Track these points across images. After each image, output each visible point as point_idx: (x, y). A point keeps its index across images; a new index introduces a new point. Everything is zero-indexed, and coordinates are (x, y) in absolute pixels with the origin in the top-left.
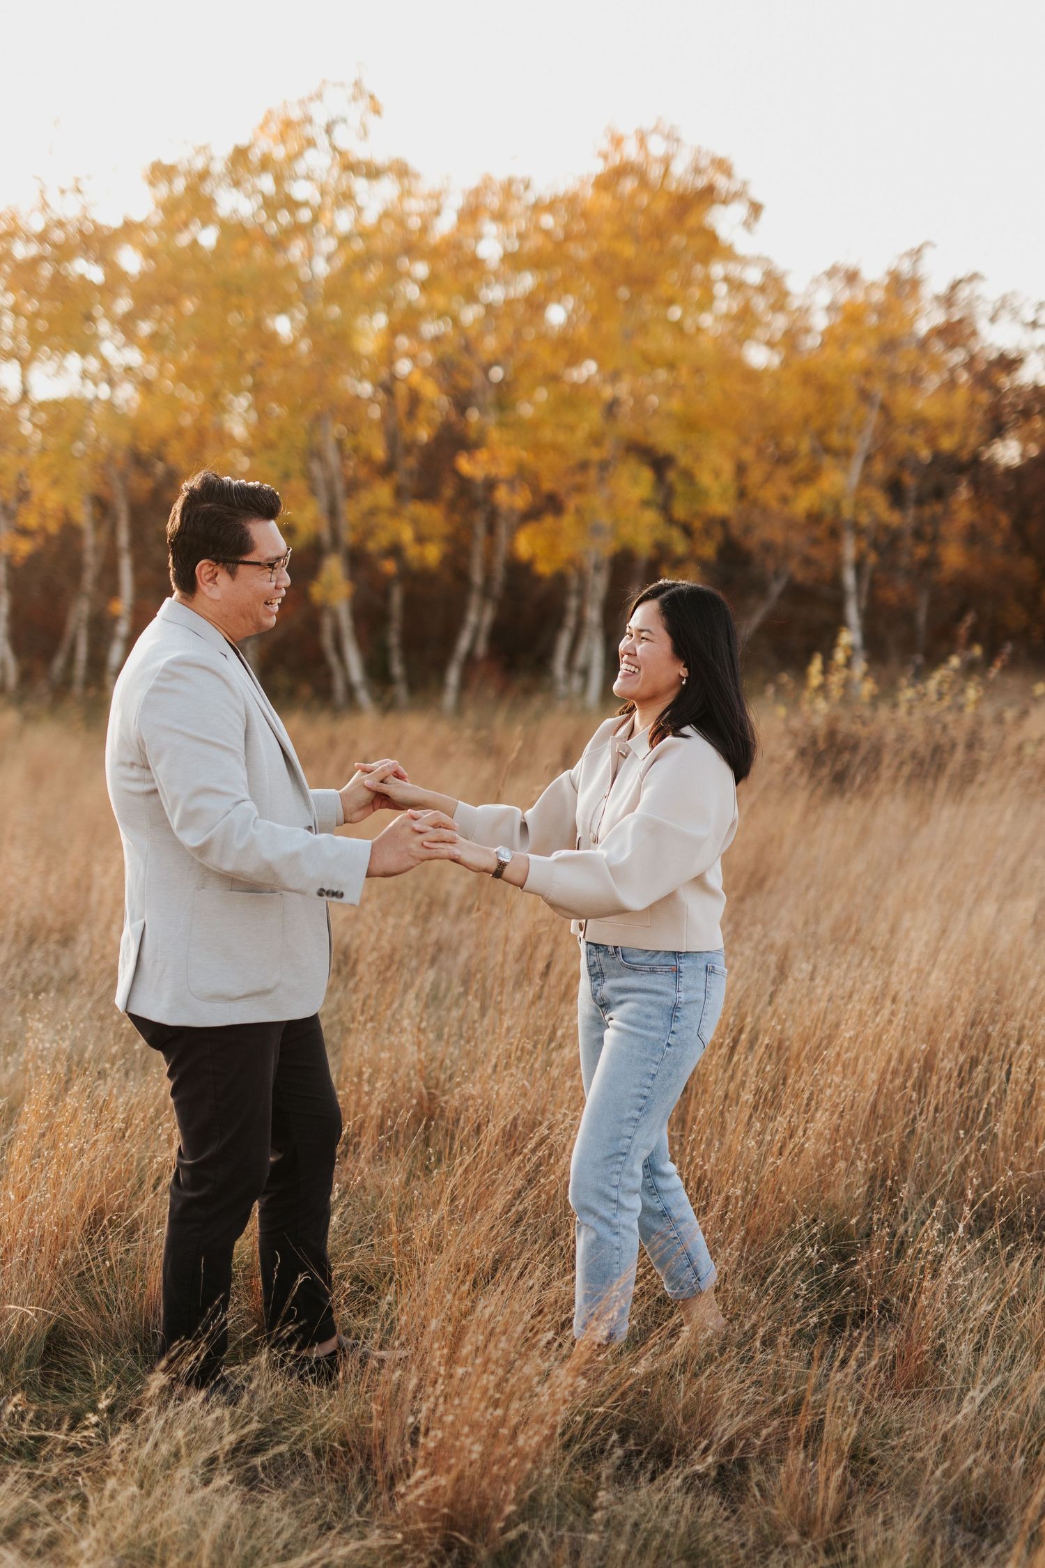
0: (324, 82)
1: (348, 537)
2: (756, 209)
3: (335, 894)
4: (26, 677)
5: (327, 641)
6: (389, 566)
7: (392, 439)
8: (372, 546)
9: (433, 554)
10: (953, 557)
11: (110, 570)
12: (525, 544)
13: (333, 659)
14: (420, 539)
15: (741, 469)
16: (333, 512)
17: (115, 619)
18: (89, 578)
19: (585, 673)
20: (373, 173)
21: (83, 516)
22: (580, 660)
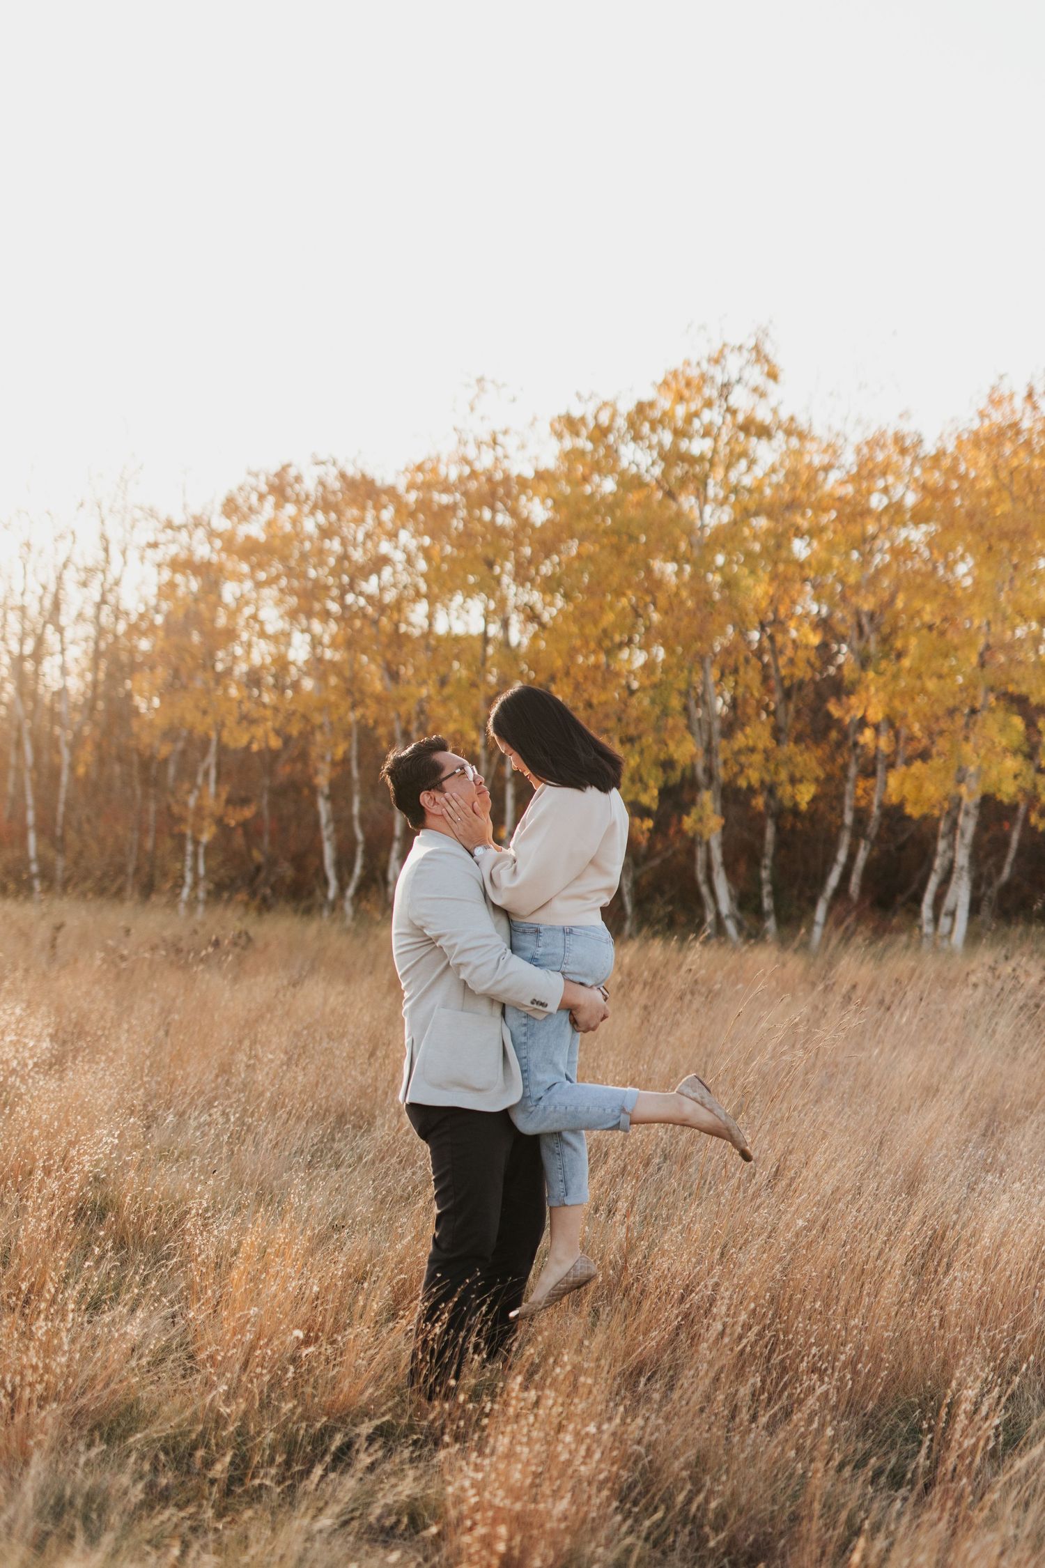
0: (725, 345)
1: (722, 774)
5: (700, 872)
6: (761, 802)
9: (805, 794)
12: (896, 785)
13: (704, 890)
16: (709, 750)
19: (952, 914)
20: (764, 432)
22: (948, 903)
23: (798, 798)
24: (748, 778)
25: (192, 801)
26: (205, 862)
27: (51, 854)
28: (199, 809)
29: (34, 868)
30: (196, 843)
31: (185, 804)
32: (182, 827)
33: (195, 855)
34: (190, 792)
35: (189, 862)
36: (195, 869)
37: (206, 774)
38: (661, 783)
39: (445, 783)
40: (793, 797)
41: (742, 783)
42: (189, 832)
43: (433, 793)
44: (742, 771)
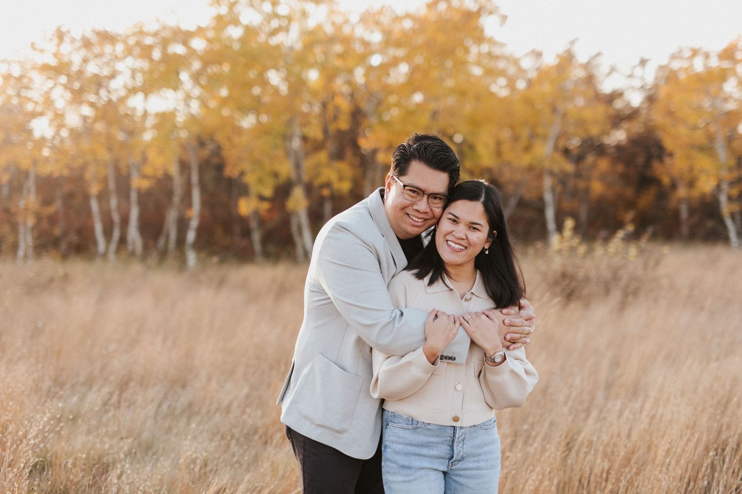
1: (305, 178)
2: (504, 18)
3: (450, 358)
4: (146, 247)
5: (294, 229)
6: (326, 192)
7: (325, 131)
8: (317, 183)
9: (346, 186)
10: (597, 188)
11: (188, 194)
13: (297, 238)
14: (341, 179)
15: (499, 144)
16: (298, 166)
17: (189, 219)
18: (176, 199)
21: (174, 170)
25: (21, 205)
32: (16, 219)
35: (22, 238)
36: (25, 241)
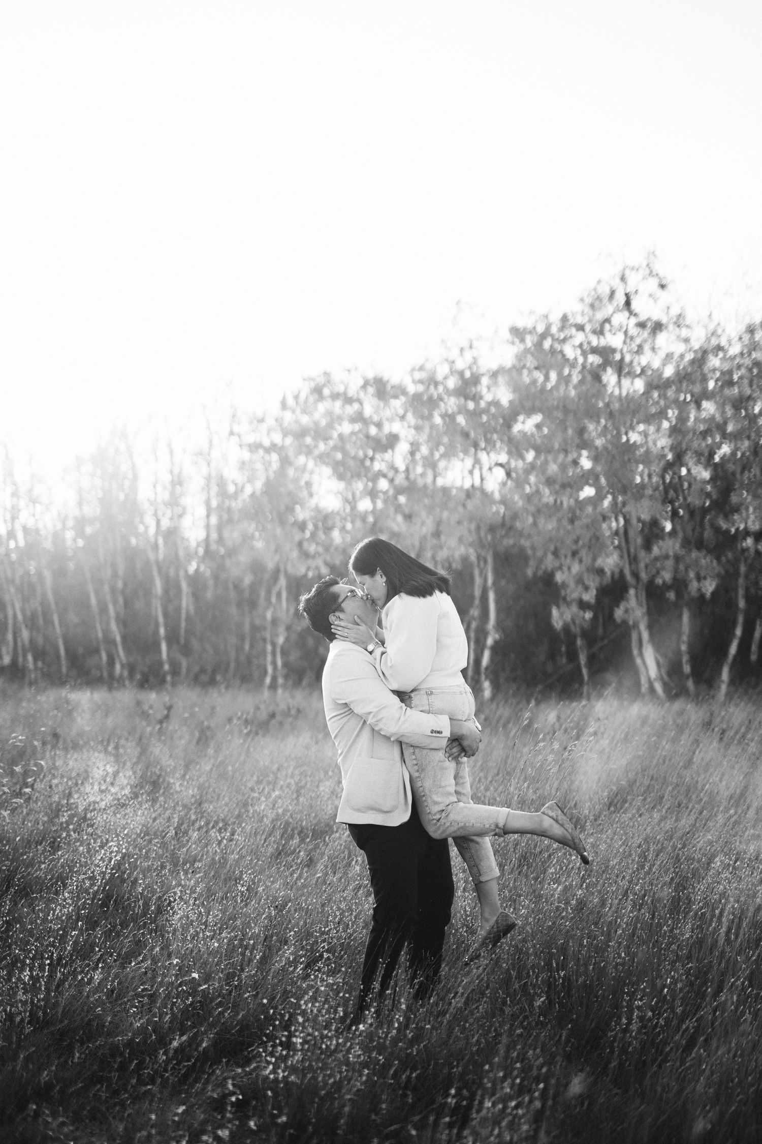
1: (644, 576)
13: (638, 661)
23: (704, 590)
24: (662, 577)
25: (269, 615)
26: (282, 658)
27: (179, 657)
28: (275, 622)
29: (166, 667)
30: (274, 645)
31: (264, 618)
32: (263, 633)
33: (274, 653)
34: (267, 608)
35: (269, 658)
36: (274, 663)
37: (279, 595)
38: (597, 584)
39: (343, 605)
40: (699, 590)
41: (659, 581)
42: (268, 637)
43: (337, 614)
44: (658, 573)
